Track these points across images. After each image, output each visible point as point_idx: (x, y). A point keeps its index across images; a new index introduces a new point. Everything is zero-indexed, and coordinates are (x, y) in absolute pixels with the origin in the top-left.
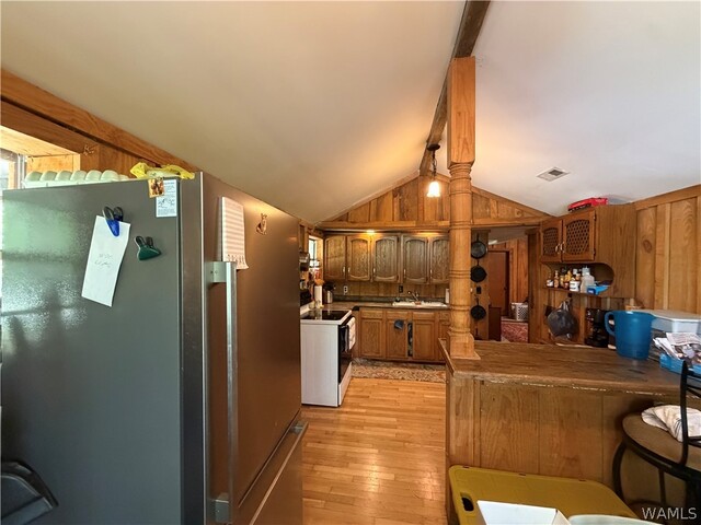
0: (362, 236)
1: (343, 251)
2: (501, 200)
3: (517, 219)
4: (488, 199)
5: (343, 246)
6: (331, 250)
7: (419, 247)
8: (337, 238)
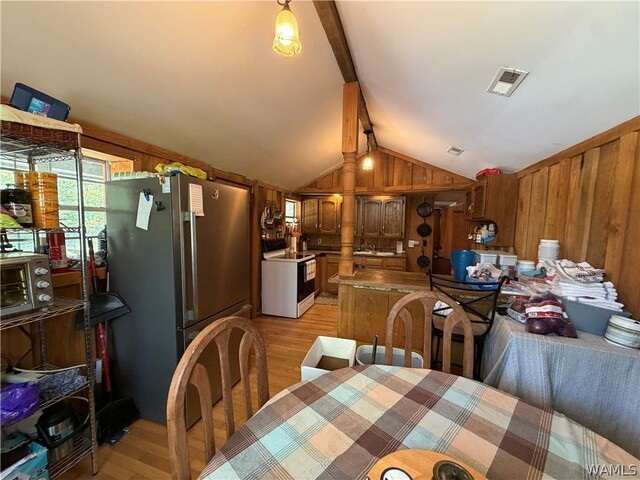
0: (331, 199)
1: (316, 211)
2: (435, 169)
3: (448, 185)
4: (425, 169)
5: (316, 208)
6: (307, 210)
7: (375, 208)
8: (311, 200)
